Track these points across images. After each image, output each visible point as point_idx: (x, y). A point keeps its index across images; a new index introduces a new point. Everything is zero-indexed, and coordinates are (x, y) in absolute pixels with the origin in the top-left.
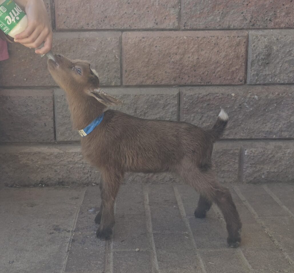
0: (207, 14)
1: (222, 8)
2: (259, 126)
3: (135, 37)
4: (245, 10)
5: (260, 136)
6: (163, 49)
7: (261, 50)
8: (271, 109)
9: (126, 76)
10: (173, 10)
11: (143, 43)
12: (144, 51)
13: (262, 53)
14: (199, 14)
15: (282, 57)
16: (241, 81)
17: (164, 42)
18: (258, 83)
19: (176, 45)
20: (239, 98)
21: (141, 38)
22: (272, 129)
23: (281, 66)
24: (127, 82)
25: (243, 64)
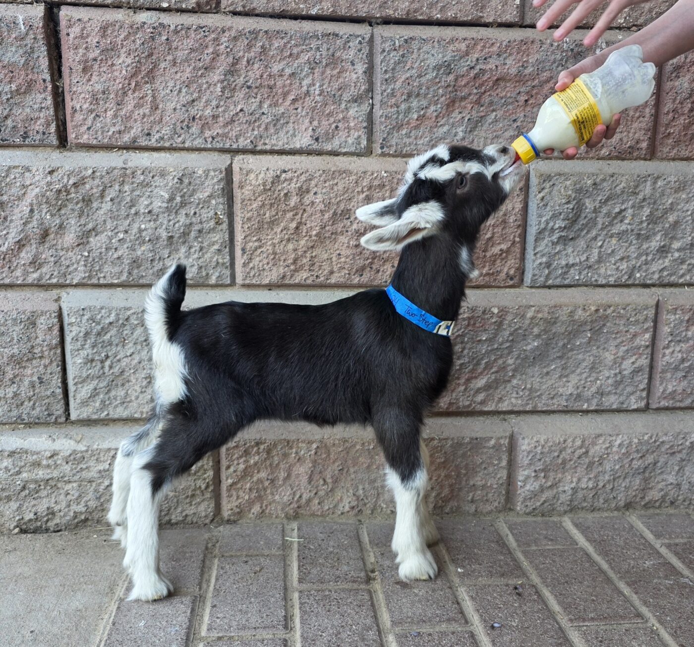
0: (434, 119)
1: (469, 106)
2: (554, 382)
3: (265, 169)
4: (522, 115)
5: (553, 404)
6: (333, 200)
7: (558, 208)
8: (578, 343)
9: (244, 263)
10: (356, 109)
11: (285, 185)
12: (288, 203)
13: (560, 214)
14: (417, 120)
15: (603, 224)
16: (512, 279)
17: (336, 181)
18: (550, 282)
19: (363, 192)
20: (509, 318)
21: (278, 173)
22: (580, 389)
23: (601, 247)
24: (246, 276)
25: (517, 239)
